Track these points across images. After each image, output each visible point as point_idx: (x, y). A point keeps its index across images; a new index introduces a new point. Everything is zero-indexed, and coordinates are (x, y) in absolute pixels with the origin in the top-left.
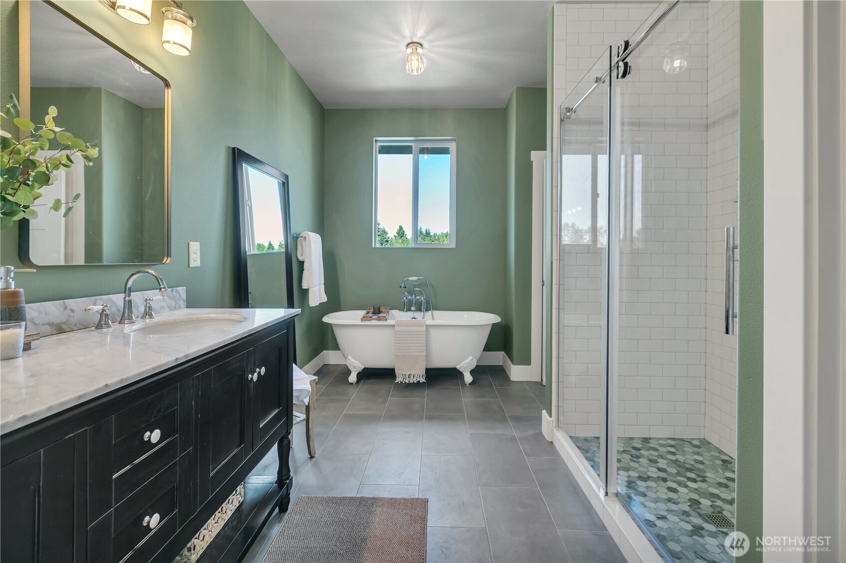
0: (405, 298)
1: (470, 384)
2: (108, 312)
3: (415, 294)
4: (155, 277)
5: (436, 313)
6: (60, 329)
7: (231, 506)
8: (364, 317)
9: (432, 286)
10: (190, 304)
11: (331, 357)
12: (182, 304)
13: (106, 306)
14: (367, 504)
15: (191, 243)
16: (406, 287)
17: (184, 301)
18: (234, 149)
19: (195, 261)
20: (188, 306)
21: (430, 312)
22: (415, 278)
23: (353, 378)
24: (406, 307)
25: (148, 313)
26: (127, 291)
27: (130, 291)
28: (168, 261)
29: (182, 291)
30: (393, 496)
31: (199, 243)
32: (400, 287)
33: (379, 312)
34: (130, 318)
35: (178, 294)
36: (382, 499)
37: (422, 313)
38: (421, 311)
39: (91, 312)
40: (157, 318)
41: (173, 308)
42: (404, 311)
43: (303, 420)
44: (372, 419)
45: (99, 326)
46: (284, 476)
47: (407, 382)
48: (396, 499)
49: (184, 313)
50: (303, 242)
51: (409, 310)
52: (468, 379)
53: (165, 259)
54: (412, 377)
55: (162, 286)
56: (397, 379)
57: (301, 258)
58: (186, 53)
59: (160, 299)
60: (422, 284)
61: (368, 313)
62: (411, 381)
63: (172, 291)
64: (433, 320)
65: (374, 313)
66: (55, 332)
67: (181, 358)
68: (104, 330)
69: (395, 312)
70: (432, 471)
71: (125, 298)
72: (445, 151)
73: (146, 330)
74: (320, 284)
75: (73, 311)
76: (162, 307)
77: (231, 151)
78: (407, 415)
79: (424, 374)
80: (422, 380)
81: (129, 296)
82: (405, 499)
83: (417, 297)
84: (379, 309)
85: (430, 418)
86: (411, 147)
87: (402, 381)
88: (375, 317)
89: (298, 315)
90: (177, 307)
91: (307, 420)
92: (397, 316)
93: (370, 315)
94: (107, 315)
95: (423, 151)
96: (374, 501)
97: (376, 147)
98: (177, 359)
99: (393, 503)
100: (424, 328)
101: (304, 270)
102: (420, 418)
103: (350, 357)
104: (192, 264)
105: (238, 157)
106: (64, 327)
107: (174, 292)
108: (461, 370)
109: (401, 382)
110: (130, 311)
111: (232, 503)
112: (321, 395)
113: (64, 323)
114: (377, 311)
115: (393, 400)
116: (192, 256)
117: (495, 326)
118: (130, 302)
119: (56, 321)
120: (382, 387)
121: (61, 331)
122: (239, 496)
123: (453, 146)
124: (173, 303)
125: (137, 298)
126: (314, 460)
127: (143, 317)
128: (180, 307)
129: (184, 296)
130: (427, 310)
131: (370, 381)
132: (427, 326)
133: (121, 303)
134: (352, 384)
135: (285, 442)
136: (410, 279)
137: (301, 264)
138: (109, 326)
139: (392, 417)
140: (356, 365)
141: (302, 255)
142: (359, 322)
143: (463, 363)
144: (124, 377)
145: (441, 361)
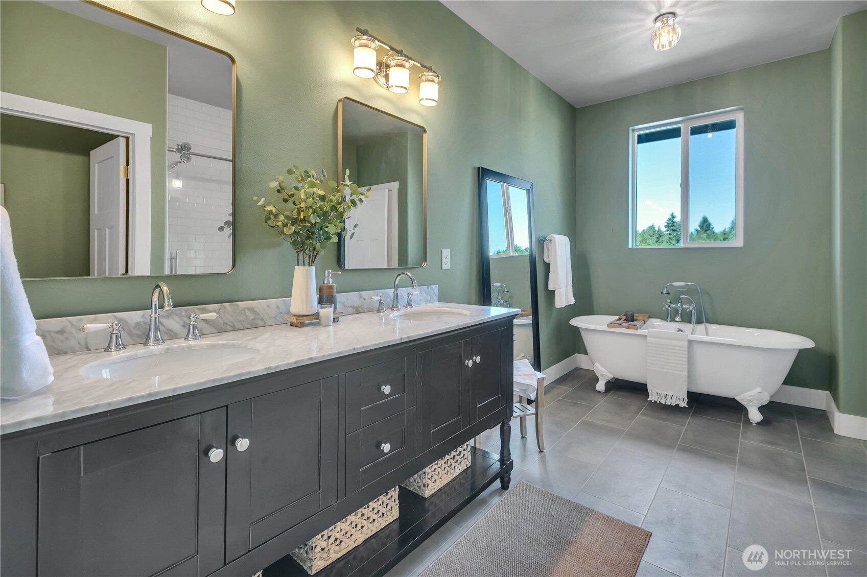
0: (667, 306)
1: (758, 424)
2: (383, 301)
3: (681, 302)
4: (410, 278)
5: (712, 327)
6: (358, 311)
7: (459, 465)
8: (611, 323)
9: (708, 293)
10: (443, 298)
11: (581, 361)
12: (436, 298)
13: (382, 297)
14: (582, 513)
15: (443, 250)
16: (668, 294)
17: (437, 296)
18: (479, 168)
19: (447, 264)
20: (440, 300)
21: (702, 326)
22: (682, 284)
23: (601, 386)
24: (668, 316)
25: (409, 304)
26: (396, 287)
27: (397, 287)
28: (425, 265)
29: (435, 288)
30: (613, 515)
31: (449, 250)
32: (662, 293)
33: (633, 320)
34: (397, 307)
35: (432, 291)
36: (599, 513)
37: (691, 326)
38: (691, 323)
39: (373, 300)
40: (415, 308)
41: (428, 301)
42: (667, 321)
43: (533, 414)
44: (613, 432)
45: (378, 311)
46: (506, 457)
47: (663, 402)
48: (613, 519)
49: (436, 305)
50: (549, 245)
51: (673, 320)
52: (755, 416)
53: (424, 263)
54: (669, 398)
55: (414, 285)
56: (650, 397)
57: (547, 260)
58: (434, 104)
59: (417, 294)
60: (690, 291)
61: (619, 319)
62: (668, 403)
63: (428, 288)
64: (707, 335)
65: (626, 320)
66: (355, 312)
67: (404, 338)
68: (382, 314)
69: (656, 322)
70: (668, 507)
71: (394, 292)
72: (730, 125)
73: (407, 316)
74: (567, 286)
75: (365, 299)
76: (420, 300)
77: (476, 170)
78: (657, 439)
79: (686, 398)
80: (683, 404)
81: (397, 290)
82: (624, 523)
83: (684, 306)
84: (633, 316)
85: (685, 450)
86: (679, 130)
87: (656, 400)
88: (625, 324)
89: (518, 314)
90: (432, 300)
91: (537, 414)
92: (657, 326)
93: (620, 322)
94: (383, 303)
95: (696, 131)
96: (590, 512)
97: (633, 137)
98: (401, 339)
99: (609, 521)
100: (686, 344)
101: (550, 272)
102: (670, 446)
103: (597, 364)
104: (444, 267)
105: (482, 174)
106: (360, 309)
107: (429, 289)
108: (743, 403)
109: (655, 402)
110: (397, 302)
111: (460, 463)
112: (564, 397)
113: (360, 307)
114: (629, 318)
115: (643, 419)
116: (444, 260)
117: (802, 353)
118: (397, 294)
119: (356, 305)
120: (633, 402)
121: (358, 312)
122: (466, 460)
123: (739, 118)
124: (429, 298)
125: (402, 292)
126: (542, 454)
127: (406, 307)
128: (434, 301)
129: (437, 292)
130: (699, 322)
131: (620, 393)
132: (690, 342)
133: (392, 295)
134: (600, 392)
135: (506, 427)
136: (675, 284)
137: (547, 266)
138: (384, 312)
139: (636, 436)
140: (604, 374)
141: (548, 257)
142: (605, 328)
143: (746, 394)
144: (365, 345)
145: (709, 386)
